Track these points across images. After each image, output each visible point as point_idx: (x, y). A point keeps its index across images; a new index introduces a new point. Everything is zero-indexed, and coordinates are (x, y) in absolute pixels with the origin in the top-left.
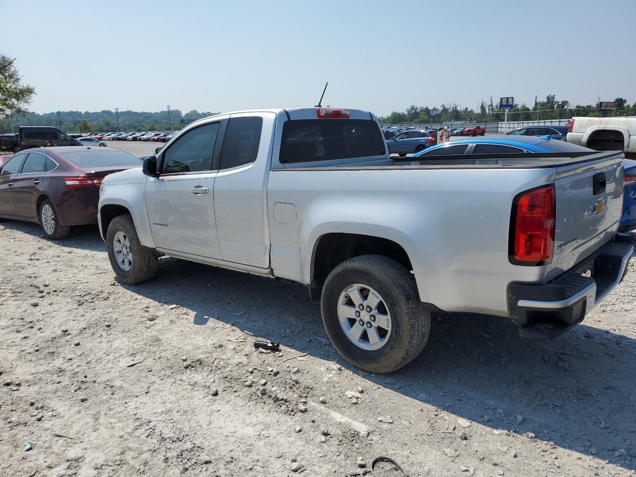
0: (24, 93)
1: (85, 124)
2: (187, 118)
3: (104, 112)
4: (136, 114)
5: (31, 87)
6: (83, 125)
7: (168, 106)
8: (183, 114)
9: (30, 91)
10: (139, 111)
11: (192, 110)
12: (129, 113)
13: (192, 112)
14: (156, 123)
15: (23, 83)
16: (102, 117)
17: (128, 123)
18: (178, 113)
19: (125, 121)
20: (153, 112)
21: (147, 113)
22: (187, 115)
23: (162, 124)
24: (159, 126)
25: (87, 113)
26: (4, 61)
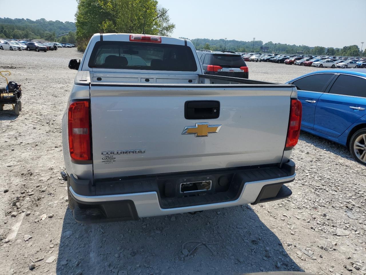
0: (170, 28)
1: (208, 46)
2: (266, 46)
3: (221, 40)
4: (237, 42)
5: (174, 24)
6: (206, 47)
7: (254, 38)
8: (264, 44)
9: (173, 26)
10: (239, 40)
11: (270, 41)
12: (234, 41)
13: (269, 42)
14: (247, 47)
15: (171, 22)
16: (219, 43)
17: (232, 47)
18: (261, 42)
19: (230, 46)
20: (247, 41)
21: (243, 42)
22: (266, 44)
23: (250, 48)
24: (248, 50)
25: (212, 40)
26: (163, 10)
